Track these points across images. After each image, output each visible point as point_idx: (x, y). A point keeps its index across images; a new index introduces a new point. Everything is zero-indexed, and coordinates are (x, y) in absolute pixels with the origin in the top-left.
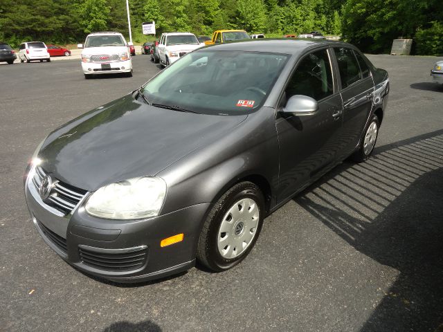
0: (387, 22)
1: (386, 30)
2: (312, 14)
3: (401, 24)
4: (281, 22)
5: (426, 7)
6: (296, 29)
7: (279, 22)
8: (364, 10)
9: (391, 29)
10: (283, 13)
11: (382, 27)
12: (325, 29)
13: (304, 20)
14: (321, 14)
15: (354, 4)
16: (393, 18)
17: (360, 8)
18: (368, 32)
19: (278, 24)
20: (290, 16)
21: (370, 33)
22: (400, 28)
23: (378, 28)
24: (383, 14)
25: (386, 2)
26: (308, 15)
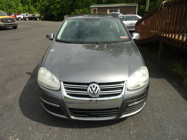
0: (58, 9)
1: (59, 12)
2: (20, 4)
3: (63, 10)
4: (5, 7)
5: (71, 4)
6: (14, 11)
7: (4, 7)
8: (48, 4)
9: (60, 12)
10: (5, 3)
11: (57, 11)
12: (29, 11)
13: (17, 7)
14: (24, 4)
15: (43, 1)
16: (60, 8)
17: (46, 3)
18: (52, 13)
19: (3, 8)
20: (9, 5)
21: (53, 13)
22: (63, 11)
23: (56, 11)
24: (56, 6)
25: (56, 1)
26: (18, 4)
